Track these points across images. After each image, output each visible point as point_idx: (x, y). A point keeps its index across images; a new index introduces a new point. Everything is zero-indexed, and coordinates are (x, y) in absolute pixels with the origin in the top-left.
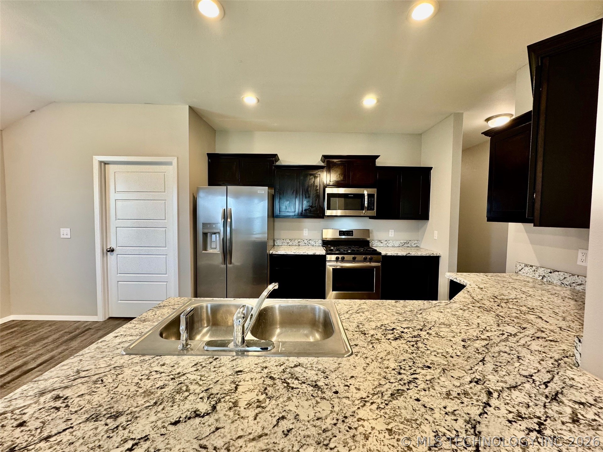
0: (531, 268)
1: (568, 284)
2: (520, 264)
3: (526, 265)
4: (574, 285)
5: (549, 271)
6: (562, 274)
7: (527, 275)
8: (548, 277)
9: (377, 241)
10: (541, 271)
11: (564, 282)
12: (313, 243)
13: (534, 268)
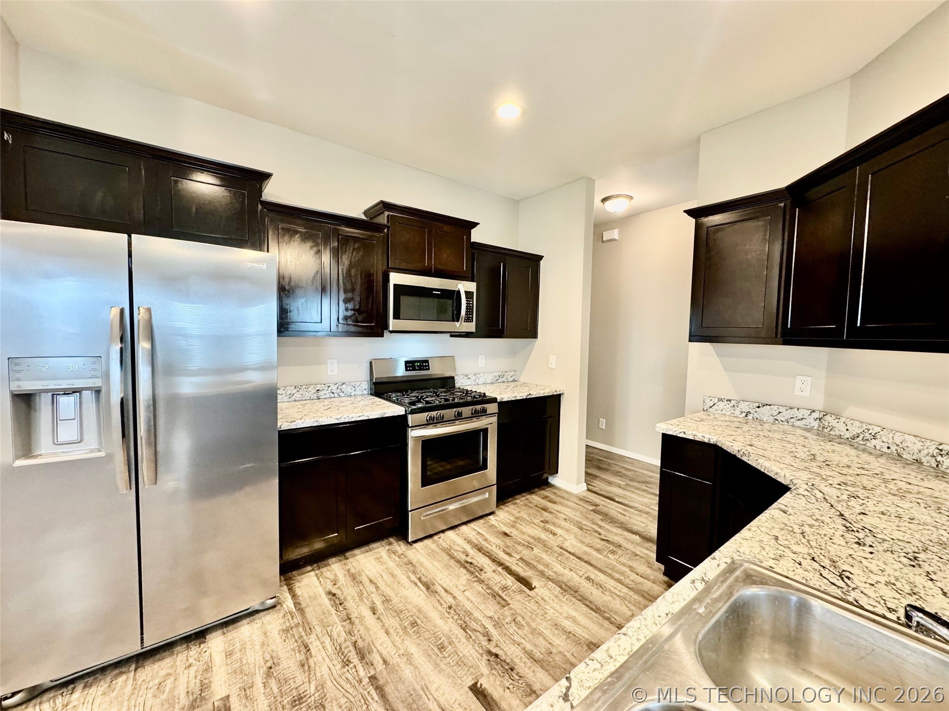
0: (729, 402)
1: (783, 420)
2: (711, 398)
3: (720, 400)
4: (792, 420)
5: (757, 405)
6: (775, 407)
7: (723, 412)
8: (755, 414)
9: (462, 376)
10: (744, 407)
11: (779, 417)
12: (347, 389)
13: (733, 402)
